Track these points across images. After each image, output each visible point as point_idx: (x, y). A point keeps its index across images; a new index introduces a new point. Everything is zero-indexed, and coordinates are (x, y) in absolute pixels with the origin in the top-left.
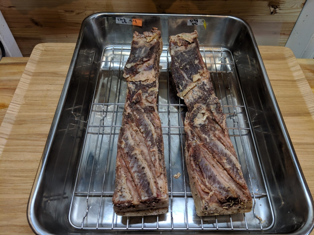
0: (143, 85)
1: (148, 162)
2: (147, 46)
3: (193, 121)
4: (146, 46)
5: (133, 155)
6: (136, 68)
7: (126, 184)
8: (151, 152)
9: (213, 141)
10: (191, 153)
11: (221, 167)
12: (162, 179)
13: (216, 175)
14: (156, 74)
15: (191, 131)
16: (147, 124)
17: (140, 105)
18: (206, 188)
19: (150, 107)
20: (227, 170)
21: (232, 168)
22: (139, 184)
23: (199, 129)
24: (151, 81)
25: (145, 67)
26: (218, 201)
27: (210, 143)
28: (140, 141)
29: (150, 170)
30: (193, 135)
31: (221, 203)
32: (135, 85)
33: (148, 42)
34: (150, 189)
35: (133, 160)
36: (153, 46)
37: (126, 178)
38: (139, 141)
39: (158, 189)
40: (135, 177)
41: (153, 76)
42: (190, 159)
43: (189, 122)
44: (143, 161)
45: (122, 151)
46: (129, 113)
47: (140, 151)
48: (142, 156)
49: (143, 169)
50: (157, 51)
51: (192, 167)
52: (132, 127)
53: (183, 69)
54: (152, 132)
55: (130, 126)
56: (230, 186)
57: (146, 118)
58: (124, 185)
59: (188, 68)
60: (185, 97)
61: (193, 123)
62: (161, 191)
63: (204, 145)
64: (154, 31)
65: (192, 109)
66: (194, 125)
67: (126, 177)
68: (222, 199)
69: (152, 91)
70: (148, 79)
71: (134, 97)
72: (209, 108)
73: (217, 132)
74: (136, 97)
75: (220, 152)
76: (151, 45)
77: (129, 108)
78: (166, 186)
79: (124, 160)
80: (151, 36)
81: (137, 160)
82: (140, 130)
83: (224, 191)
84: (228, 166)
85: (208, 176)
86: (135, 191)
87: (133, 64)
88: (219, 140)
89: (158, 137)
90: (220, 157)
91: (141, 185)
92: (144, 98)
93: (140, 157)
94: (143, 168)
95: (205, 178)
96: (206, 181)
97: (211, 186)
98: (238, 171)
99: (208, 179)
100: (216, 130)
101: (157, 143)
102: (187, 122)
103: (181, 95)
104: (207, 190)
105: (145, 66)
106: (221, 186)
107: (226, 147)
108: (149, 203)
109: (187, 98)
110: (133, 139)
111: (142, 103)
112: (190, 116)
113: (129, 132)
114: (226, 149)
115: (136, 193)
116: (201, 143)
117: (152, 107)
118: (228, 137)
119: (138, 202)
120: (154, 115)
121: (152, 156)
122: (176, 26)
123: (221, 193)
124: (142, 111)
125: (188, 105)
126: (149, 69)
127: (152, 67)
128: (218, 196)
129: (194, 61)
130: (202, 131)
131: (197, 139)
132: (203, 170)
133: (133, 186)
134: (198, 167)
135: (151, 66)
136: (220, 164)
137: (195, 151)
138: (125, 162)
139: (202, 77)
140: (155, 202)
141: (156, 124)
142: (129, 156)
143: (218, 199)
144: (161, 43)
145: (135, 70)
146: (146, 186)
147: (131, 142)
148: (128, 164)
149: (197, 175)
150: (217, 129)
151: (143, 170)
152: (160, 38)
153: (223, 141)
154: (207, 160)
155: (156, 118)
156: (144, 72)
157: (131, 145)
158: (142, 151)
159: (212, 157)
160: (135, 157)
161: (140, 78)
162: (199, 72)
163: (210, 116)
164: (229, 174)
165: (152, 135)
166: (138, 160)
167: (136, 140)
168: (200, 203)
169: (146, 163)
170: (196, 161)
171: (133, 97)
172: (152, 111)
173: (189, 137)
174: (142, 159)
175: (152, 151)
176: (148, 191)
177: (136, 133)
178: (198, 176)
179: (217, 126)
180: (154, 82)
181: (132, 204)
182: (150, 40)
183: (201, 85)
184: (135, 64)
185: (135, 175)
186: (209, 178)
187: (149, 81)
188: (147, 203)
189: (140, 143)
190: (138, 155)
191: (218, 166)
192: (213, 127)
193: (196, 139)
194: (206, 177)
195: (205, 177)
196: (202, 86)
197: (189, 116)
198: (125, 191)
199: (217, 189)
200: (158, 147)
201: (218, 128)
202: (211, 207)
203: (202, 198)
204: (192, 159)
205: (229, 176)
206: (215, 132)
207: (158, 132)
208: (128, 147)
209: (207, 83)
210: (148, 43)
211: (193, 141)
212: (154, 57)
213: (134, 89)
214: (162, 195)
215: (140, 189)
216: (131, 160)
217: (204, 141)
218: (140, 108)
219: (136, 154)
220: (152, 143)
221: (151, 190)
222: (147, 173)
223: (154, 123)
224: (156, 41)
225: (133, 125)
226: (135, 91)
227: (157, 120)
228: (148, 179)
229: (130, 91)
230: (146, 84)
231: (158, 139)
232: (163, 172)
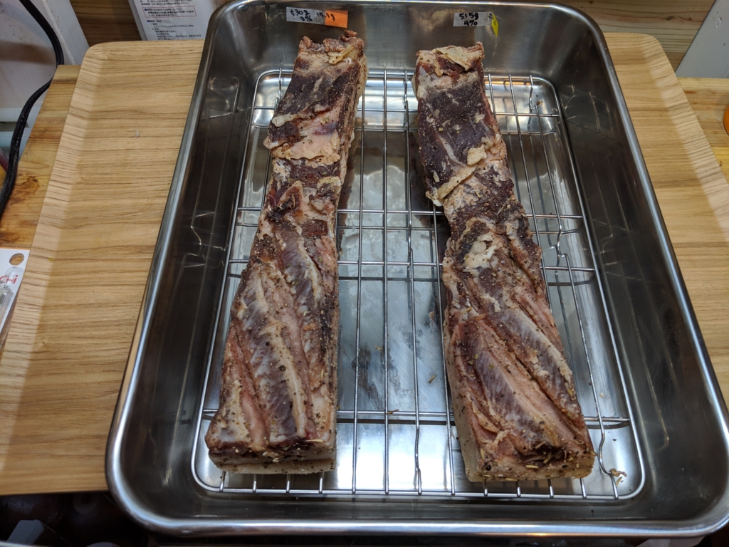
0: (310, 168)
1: (295, 356)
2: (329, 73)
3: (463, 262)
4: (327, 73)
5: (262, 337)
6: (296, 127)
7: (238, 404)
8: (305, 331)
9: (508, 310)
10: (456, 339)
11: (526, 373)
12: (323, 397)
13: (514, 393)
14: (341, 145)
15: (458, 284)
16: (302, 265)
17: (294, 217)
18: (489, 422)
19: (317, 221)
20: (539, 381)
21: (551, 377)
22: (268, 405)
23: (476, 280)
24: (329, 160)
25: (318, 126)
26: (516, 453)
27: (501, 316)
28: (284, 304)
29: (298, 374)
30: (463, 294)
31: (522, 457)
32: (290, 169)
33: (333, 65)
34: (292, 417)
35: (261, 349)
36: (344, 74)
37: (240, 390)
38: (280, 304)
39: (310, 418)
40: (262, 388)
41: (335, 150)
42: (454, 353)
43: (453, 262)
44: (285, 351)
45: (237, 327)
46: (265, 236)
47: (279, 328)
48: (284, 339)
49: (281, 370)
50: (352, 89)
51: (457, 372)
52: (268, 271)
53: (446, 134)
54: (312, 284)
55: (262, 267)
56: (544, 419)
57: (302, 249)
58: (234, 406)
59: (458, 132)
60: (446, 200)
61: (462, 266)
62: (318, 423)
63: (488, 321)
64: (347, 39)
65: (461, 232)
66: (465, 271)
67: (241, 387)
68: (525, 448)
69: (325, 185)
70: (323, 156)
71: (284, 198)
72: (501, 228)
73: (519, 289)
74: (287, 196)
75: (525, 338)
76: (338, 71)
77: (266, 223)
78: (329, 414)
79: (240, 347)
80: (340, 49)
81: (269, 348)
82: (285, 278)
83: (532, 430)
84: (542, 373)
85: (494, 393)
86: (258, 419)
87: (289, 117)
88: (522, 308)
89: (326, 296)
90: (524, 348)
91: (272, 406)
92: (304, 199)
93: (277, 341)
94: (282, 368)
95: (488, 399)
96: (490, 405)
97: (502, 417)
98: (566, 384)
99: (494, 400)
100: (516, 283)
101: (320, 310)
102: (448, 262)
103: (436, 196)
104: (491, 427)
105: (319, 123)
106: (524, 417)
107: (540, 324)
108: (286, 449)
109: (450, 203)
110: (267, 298)
111: (300, 212)
112: (455, 248)
113: (260, 281)
114: (540, 330)
115: (261, 425)
116: (480, 314)
117: (322, 221)
118: (545, 301)
119: (262, 446)
120: (323, 244)
121: (306, 341)
122: (431, 28)
123: (524, 435)
124: (298, 231)
125: (452, 221)
126: (327, 133)
127: (334, 126)
128: (517, 442)
129: (473, 115)
130: (483, 285)
131: (472, 303)
132: (484, 379)
133: (256, 409)
134: (473, 371)
135: (332, 125)
136: (522, 367)
137: (466, 334)
138: (242, 351)
139: (490, 155)
140: (302, 448)
141: (324, 265)
142: (254, 338)
143: (515, 448)
144: (362, 69)
145: (292, 132)
146: (284, 408)
147: (262, 305)
148: (248, 358)
149: (469, 391)
150: (519, 281)
151: (280, 373)
152: (360, 55)
153: (533, 309)
154: (494, 356)
155: (326, 251)
156: (315, 138)
157: (261, 312)
158: (285, 328)
159: (506, 349)
160: (267, 340)
161: (303, 152)
162: (485, 144)
163: (503, 248)
164: (544, 391)
165: (312, 290)
166: (272, 348)
167: (274, 301)
168: (475, 454)
169: (291, 357)
170: (468, 358)
171: (281, 196)
172: (322, 231)
173: (452, 300)
174: (281, 346)
175: (306, 329)
176: (288, 423)
177: (275, 284)
178: (473, 394)
179: (519, 273)
180: (335, 163)
181: (250, 449)
182: (336, 61)
183: (485, 173)
184: (293, 117)
185: (263, 383)
186: (497, 400)
187: (324, 159)
188: (282, 450)
189: (282, 308)
190: (274, 336)
191: (518, 370)
192: (510, 274)
193: (469, 305)
194: (489, 395)
195: (488, 397)
196: (488, 175)
197: (453, 247)
198: (235, 419)
199: (514, 425)
200: (322, 319)
201: (522, 280)
202: (499, 465)
203: (479, 445)
204: (458, 352)
205: (542, 395)
206: (515, 288)
207: (328, 284)
208: (252, 316)
209: (501, 169)
210: (332, 67)
211: (461, 308)
212: (342, 104)
213: (286, 178)
214: (318, 433)
215: (270, 418)
216: (255, 349)
217: (488, 311)
218: (294, 224)
219: (269, 334)
220: (309, 310)
221: (294, 420)
222: (290, 382)
223: (318, 263)
224: (350, 63)
225: (272, 264)
226: (289, 181)
227: (327, 255)
228: (291, 394)
229: (275, 182)
230: (316, 167)
231: (324, 302)
232: (327, 380)
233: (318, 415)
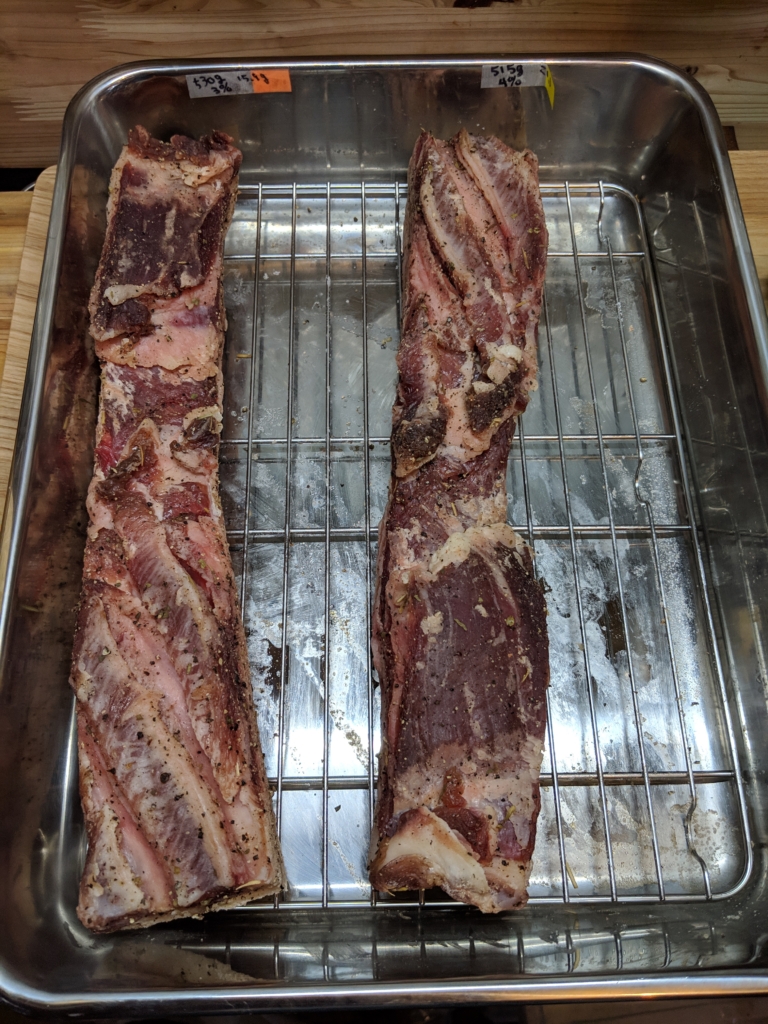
0: (169, 387)
5: (128, 724)
7: (116, 848)
12: (246, 806)
19: (187, 485)
22: (162, 842)
28: (155, 655)
32: (132, 387)
34: (206, 853)
37: (115, 824)
38: (150, 657)
39: (235, 849)
40: (145, 817)
44: (171, 745)
46: (102, 531)
47: (155, 704)
52: (118, 603)
54: (193, 614)
58: (111, 855)
62: (247, 852)
67: (116, 818)
69: (198, 423)
70: (189, 366)
71: (126, 450)
77: (101, 509)
78: (262, 830)
81: (144, 743)
91: (169, 842)
92: (163, 450)
93: (153, 729)
101: (217, 660)
111: (159, 474)
113: (105, 625)
117: (197, 485)
119: (170, 906)
120: (203, 532)
121: (198, 719)
141: (210, 573)
142: (116, 727)
146: (190, 840)
147: (117, 667)
155: (209, 547)
156: (176, 332)
157: (118, 679)
158: (164, 698)
160: (139, 728)
165: (195, 624)
166: (149, 743)
167: (137, 653)
169: (183, 752)
171: (123, 444)
172: (197, 506)
174: (163, 737)
176: (201, 864)
177: (135, 623)
187: (191, 372)
189: (153, 663)
190: (148, 721)
198: (117, 876)
200: (223, 674)
207: (222, 606)
208: (104, 689)
213: (129, 408)
214: (251, 869)
215: (169, 863)
216: (119, 750)
218: (148, 498)
219: (140, 718)
220: (195, 661)
221: (210, 858)
222: (191, 794)
223: (200, 572)
225: (124, 585)
226: (135, 415)
227: (212, 554)
228: (196, 815)
229: (109, 421)
230: (179, 384)
231: (220, 643)
232: (248, 777)
233: (244, 837)
